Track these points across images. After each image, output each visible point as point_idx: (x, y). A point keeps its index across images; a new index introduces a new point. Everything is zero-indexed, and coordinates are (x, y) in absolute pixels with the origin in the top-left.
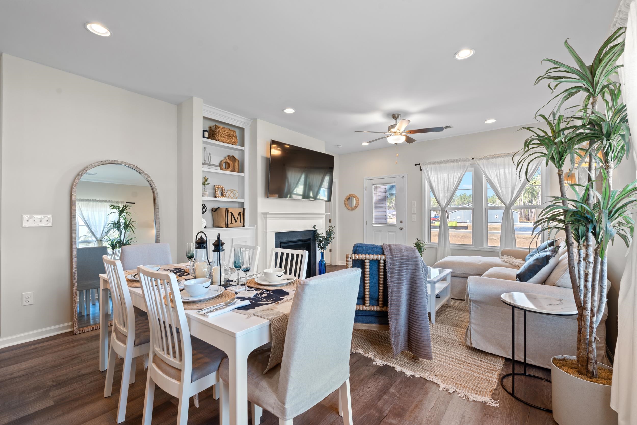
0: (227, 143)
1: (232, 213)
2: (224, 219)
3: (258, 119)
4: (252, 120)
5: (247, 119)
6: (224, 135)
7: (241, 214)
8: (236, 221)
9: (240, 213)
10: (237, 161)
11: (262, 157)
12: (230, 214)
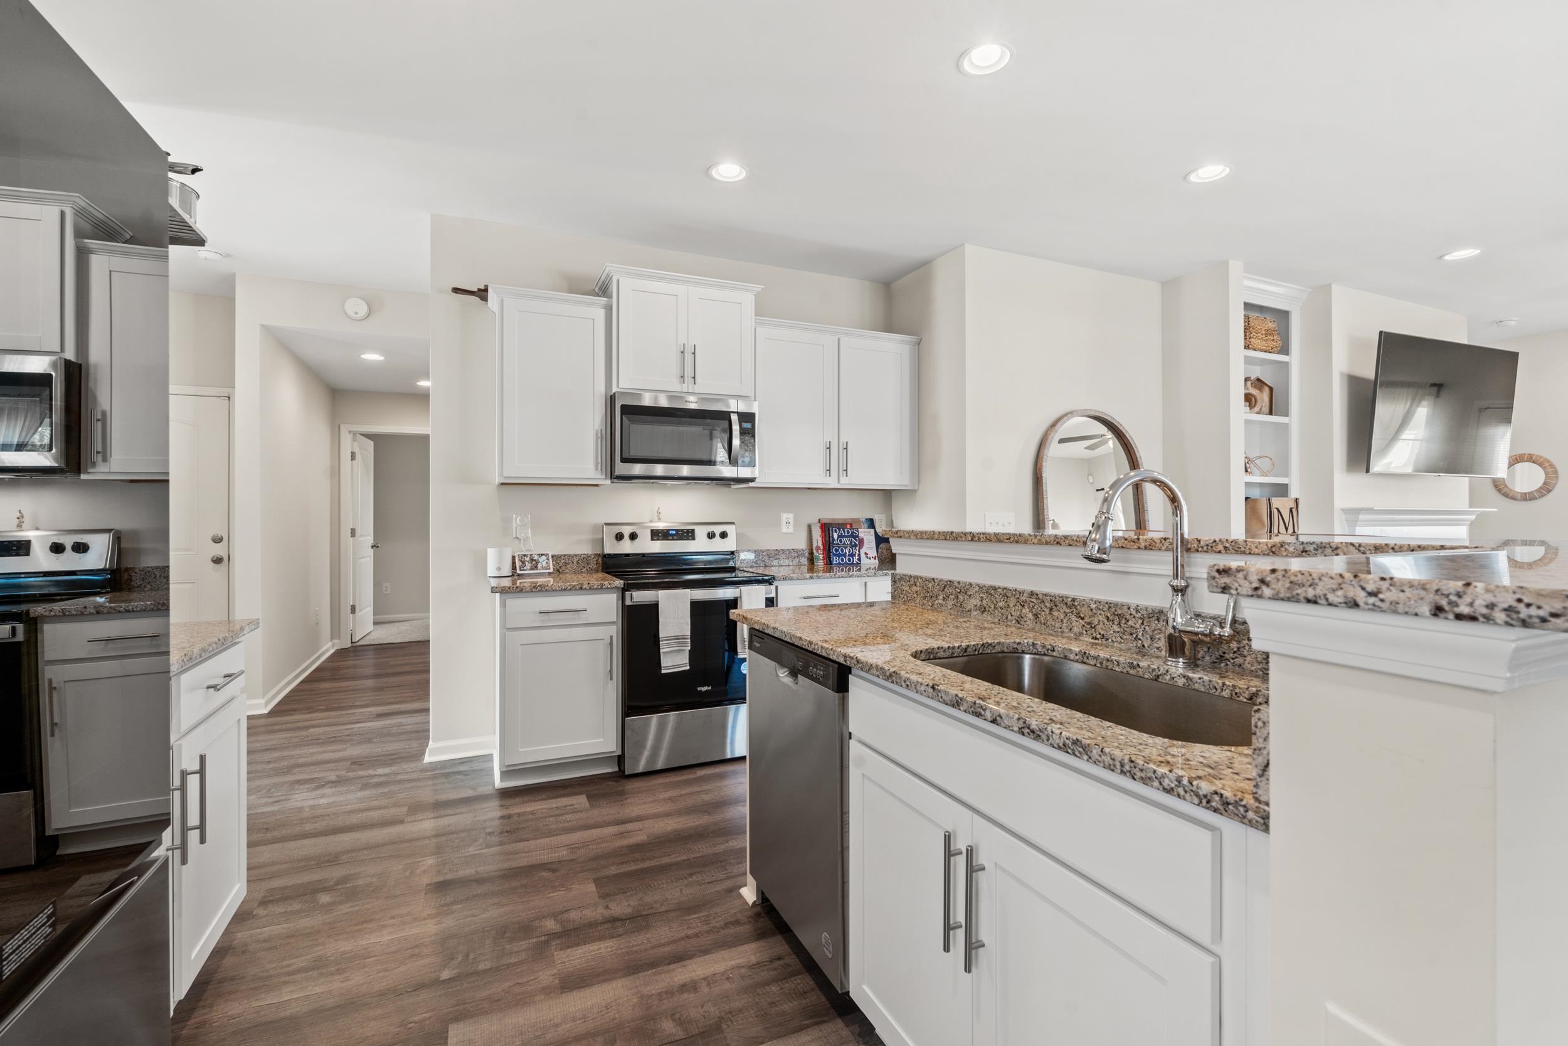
0: (1261, 350)
1: (1279, 511)
2: (1263, 524)
3: (1333, 285)
4: (1310, 290)
5: (1302, 288)
6: (1259, 335)
7: (1294, 510)
8: (1287, 529)
9: (1291, 510)
10: (1267, 390)
11: (1342, 374)
12: (1275, 511)
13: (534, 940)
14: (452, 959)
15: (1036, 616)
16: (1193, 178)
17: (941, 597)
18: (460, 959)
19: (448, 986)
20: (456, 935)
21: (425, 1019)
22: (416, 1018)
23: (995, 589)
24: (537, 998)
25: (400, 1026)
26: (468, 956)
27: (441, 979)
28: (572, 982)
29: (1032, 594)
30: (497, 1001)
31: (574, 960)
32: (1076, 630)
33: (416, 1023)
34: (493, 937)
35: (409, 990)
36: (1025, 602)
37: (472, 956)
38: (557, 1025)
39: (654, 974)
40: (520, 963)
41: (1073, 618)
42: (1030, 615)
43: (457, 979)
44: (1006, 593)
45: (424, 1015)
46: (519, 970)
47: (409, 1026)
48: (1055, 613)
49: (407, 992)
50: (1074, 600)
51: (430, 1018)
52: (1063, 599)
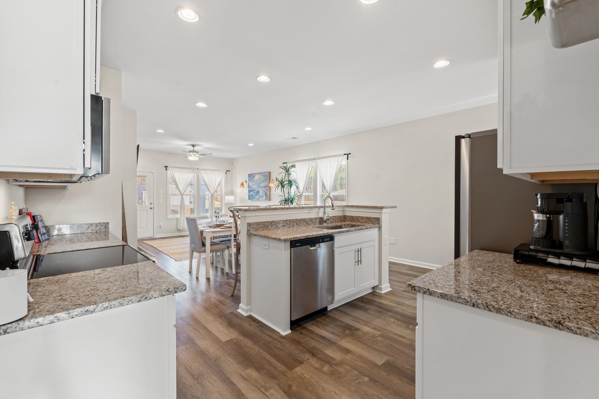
13: (336, 368)
14: (360, 382)
15: (297, 224)
16: (197, 104)
17: (270, 226)
18: (358, 380)
19: (370, 375)
20: (349, 390)
21: (383, 372)
22: (385, 374)
23: (287, 220)
24: (357, 355)
25: (390, 375)
26: (355, 380)
27: (369, 379)
28: (347, 351)
29: (296, 219)
30: (365, 361)
31: (338, 355)
32: (305, 224)
33: (386, 373)
34: (342, 379)
35: (379, 383)
36: (295, 221)
37: (354, 378)
38: (362, 347)
39: (333, 339)
40: (348, 365)
41: (304, 222)
42: (296, 224)
43: (365, 375)
44: (290, 221)
45: (382, 373)
46: (351, 364)
47: (388, 373)
48: (301, 222)
49: (380, 383)
50: (304, 219)
51: (382, 371)
52: (302, 219)
